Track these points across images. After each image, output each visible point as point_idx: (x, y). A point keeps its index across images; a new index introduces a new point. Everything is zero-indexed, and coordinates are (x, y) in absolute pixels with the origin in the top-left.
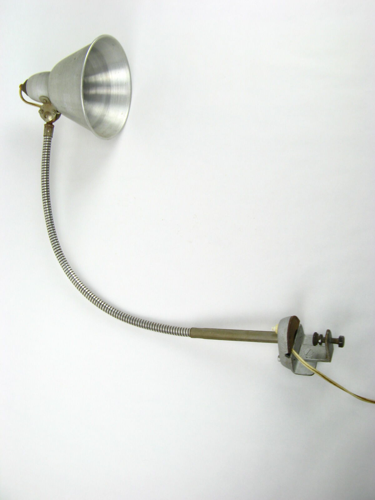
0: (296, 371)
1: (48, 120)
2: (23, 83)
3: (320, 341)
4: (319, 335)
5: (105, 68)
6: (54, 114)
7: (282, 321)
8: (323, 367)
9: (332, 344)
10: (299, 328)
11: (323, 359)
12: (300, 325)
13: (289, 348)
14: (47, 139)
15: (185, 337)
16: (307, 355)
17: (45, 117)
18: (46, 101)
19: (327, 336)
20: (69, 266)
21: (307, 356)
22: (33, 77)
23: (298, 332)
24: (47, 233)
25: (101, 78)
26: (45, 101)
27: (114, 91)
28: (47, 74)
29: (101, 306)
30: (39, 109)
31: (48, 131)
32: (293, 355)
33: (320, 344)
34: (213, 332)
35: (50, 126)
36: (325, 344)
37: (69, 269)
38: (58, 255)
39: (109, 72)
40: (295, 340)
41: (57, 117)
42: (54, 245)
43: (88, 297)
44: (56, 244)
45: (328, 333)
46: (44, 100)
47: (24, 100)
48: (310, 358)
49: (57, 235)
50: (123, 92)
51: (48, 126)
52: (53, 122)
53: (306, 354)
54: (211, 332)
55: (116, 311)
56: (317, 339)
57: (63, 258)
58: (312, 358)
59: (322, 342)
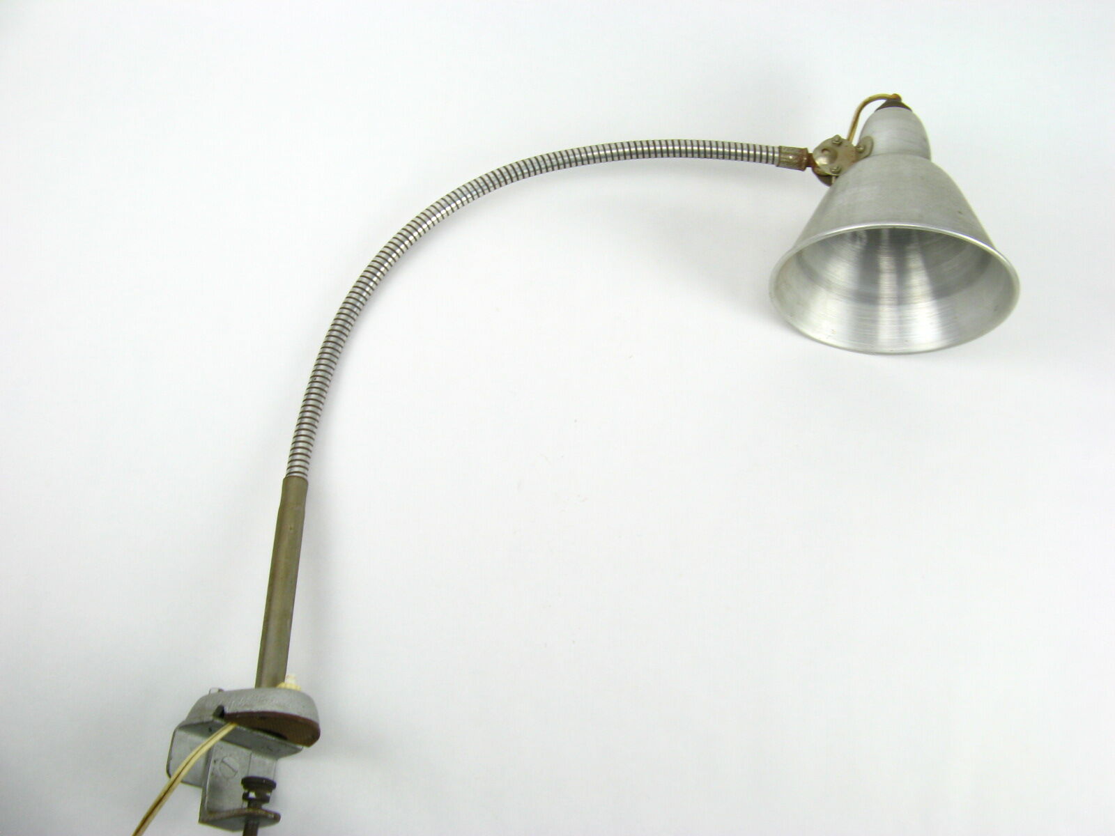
0: (182, 733)
1: (819, 157)
2: (904, 101)
3: (252, 795)
4: (268, 794)
5: (941, 292)
6: (831, 170)
7: (308, 700)
8: (189, 801)
9: (243, 825)
10: (293, 745)
11: (208, 802)
12: (300, 747)
13: (238, 716)
14: (774, 153)
15: (285, 465)
16: (223, 762)
17: (824, 150)
18: (861, 152)
19: (264, 813)
20: (471, 200)
21: (218, 763)
22: (917, 123)
23: (283, 741)
24: (550, 151)
25: (919, 281)
26: (861, 149)
27: (886, 313)
28: (925, 153)
29: (372, 270)
30: (844, 136)
31: (791, 157)
32: (219, 727)
33: (245, 797)
34: (292, 531)
35: (803, 160)
36: (245, 809)
37: (464, 199)
38: (498, 173)
39: (931, 300)
40: (261, 734)
41: (826, 178)
42: (522, 164)
43: (396, 241)
44: (525, 171)
45: (269, 815)
46: (865, 147)
47: (865, 104)
48: (214, 769)
49: (545, 175)
50: (886, 333)
51: (803, 156)
52: (813, 170)
53: (226, 759)
54: (292, 526)
55: (358, 304)
56: (260, 787)
57: (491, 185)
58: (212, 774)
59: (250, 801)
